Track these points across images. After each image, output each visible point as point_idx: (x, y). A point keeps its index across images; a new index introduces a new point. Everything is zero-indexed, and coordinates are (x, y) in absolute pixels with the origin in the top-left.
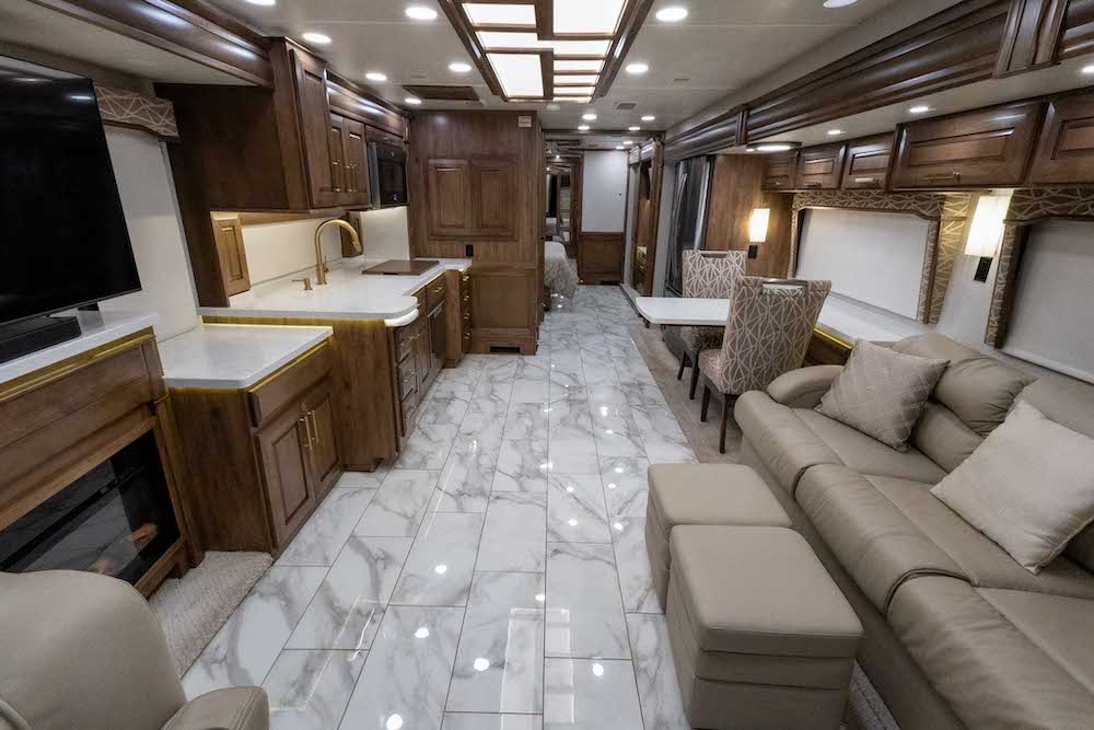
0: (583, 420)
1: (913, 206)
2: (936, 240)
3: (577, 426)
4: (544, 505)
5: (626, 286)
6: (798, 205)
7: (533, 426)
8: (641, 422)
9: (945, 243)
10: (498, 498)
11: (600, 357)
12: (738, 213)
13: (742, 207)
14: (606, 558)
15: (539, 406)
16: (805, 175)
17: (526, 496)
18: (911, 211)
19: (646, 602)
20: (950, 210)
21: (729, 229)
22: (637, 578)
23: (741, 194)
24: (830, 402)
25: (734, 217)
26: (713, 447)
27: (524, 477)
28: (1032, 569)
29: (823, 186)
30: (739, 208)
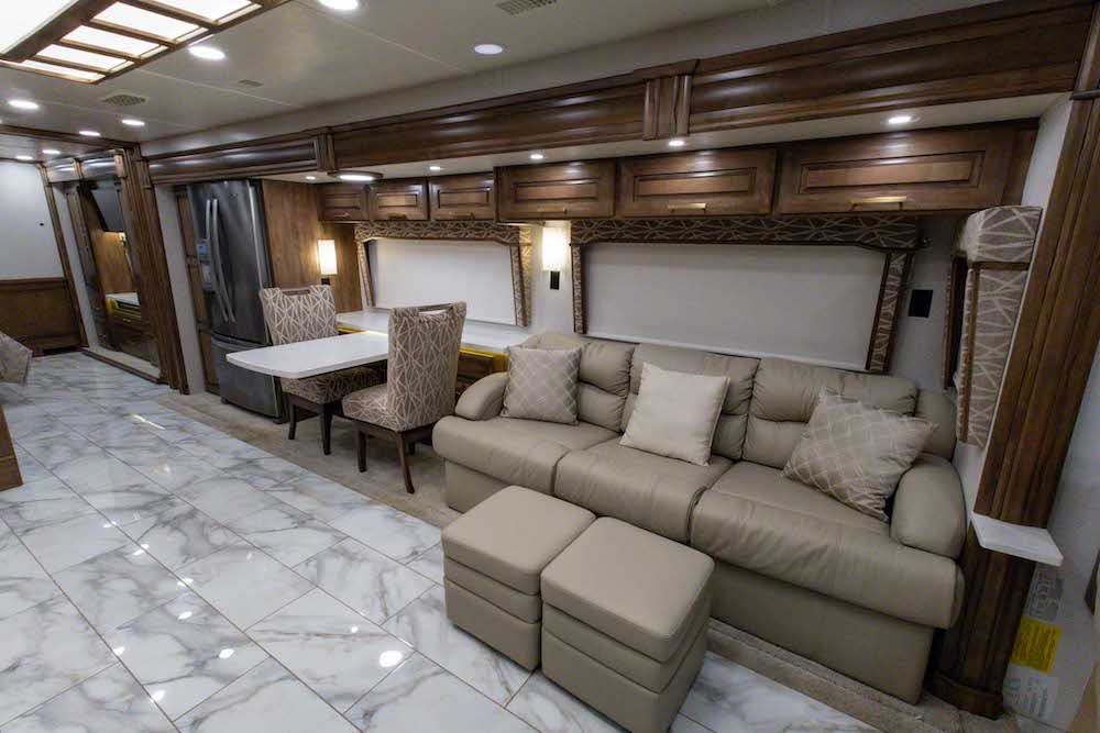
0: (218, 537)
1: (492, 236)
2: (520, 262)
3: (217, 549)
4: (285, 673)
5: (95, 347)
6: (362, 237)
7: (140, 586)
8: (302, 504)
9: (525, 263)
10: (197, 722)
11: (152, 450)
12: (302, 245)
13: (305, 239)
14: (427, 672)
15: (119, 554)
16: (380, 207)
17: (244, 684)
18: (492, 239)
19: (508, 678)
20: (525, 238)
21: (297, 262)
22: (474, 664)
23: (300, 224)
24: (513, 403)
25: (299, 249)
26: (399, 492)
27: (210, 662)
28: (707, 464)
29: (409, 218)
30: (302, 238)
